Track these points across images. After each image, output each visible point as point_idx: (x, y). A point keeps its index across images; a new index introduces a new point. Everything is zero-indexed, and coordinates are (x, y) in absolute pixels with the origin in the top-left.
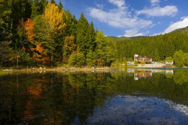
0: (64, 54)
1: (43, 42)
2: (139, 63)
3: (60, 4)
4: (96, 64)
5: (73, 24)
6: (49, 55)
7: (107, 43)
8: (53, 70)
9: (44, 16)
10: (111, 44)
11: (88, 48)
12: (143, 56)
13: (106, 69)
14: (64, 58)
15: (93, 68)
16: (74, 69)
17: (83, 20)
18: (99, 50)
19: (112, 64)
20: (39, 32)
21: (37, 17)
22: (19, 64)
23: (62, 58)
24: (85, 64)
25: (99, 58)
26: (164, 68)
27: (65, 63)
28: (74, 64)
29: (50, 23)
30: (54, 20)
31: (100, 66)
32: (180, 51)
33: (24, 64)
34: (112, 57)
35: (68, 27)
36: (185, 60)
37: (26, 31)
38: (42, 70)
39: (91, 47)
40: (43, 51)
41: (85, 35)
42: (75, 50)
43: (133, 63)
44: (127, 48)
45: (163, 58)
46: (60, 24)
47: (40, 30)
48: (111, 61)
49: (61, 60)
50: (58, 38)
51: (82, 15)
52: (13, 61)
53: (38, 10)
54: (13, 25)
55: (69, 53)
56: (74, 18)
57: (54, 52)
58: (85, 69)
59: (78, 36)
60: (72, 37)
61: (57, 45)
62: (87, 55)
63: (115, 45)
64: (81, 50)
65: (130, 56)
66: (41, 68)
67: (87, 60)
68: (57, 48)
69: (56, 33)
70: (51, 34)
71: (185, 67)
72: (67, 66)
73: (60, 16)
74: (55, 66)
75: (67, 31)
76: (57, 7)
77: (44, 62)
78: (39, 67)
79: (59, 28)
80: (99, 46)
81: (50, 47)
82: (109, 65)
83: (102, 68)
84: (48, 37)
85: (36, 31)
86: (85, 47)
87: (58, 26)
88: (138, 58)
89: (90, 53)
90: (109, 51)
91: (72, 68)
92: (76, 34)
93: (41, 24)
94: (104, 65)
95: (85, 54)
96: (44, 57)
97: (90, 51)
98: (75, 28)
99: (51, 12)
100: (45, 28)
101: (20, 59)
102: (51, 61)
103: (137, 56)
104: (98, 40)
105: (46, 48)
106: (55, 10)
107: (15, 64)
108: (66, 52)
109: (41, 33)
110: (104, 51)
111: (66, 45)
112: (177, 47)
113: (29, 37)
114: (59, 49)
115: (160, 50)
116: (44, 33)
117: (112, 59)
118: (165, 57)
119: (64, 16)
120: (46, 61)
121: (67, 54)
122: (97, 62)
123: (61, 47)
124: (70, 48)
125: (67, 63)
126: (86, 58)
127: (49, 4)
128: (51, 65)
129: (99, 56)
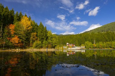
0: (31, 42)
1: (20, 36)
2: (69, 47)
3: (30, 17)
4: (47, 47)
5: (36, 27)
6: (22, 42)
7: (53, 37)
8: (24, 50)
9: (21, 22)
10: (55, 37)
11: (44, 39)
12: (71, 44)
13: (53, 50)
14: (31, 44)
15: (46, 49)
16: (36, 50)
17: (41, 25)
18: (49, 40)
19: (56, 47)
20: (17, 30)
21: (17, 23)
22: (5, 47)
23: (29, 44)
24: (42, 47)
25: (49, 44)
26: (81, 49)
27: (31, 47)
28: (36, 47)
29: (24, 26)
30: (26, 24)
31: (50, 48)
32: (88, 41)
33: (8, 47)
34: (56, 43)
35: (33, 28)
36: (90, 46)
37: (10, 30)
38: (18, 50)
39: (45, 39)
40: (19, 40)
41: (42, 32)
42: (36, 40)
43: (66, 47)
44: (63, 39)
45: (80, 45)
46: (29, 27)
47: (18, 29)
48: (55, 46)
49: (29, 45)
50: (28, 34)
51: (41, 23)
52: (1, 46)
53: (18, 19)
54: (3, 26)
55: (34, 41)
56: (37, 24)
57: (25, 41)
58: (42, 50)
59: (38, 33)
60: (35, 33)
61: (27, 37)
62: (43, 43)
63: (57, 38)
64: (40, 40)
65: (64, 44)
66: (17, 49)
67: (43, 45)
68: (27, 39)
69: (27, 31)
70: (24, 31)
71: (90, 49)
72: (32, 48)
73: (29, 23)
74: (25, 48)
75: (33, 30)
76: (28, 18)
77: (19, 46)
78: (16, 49)
79: (29, 29)
80: (49, 38)
81: (23, 38)
82: (54, 47)
83: (50, 49)
84: (22, 33)
85: (15, 30)
86: (42, 39)
87: (28, 28)
88: (68, 45)
89: (44, 42)
90: (54, 41)
91: (35, 49)
92: (37, 32)
93: (18, 26)
94: (51, 48)
95: (42, 42)
96: (20, 43)
97: (45, 41)
98: (37, 29)
99: (25, 20)
100: (21, 28)
101: (5, 44)
102: (23, 46)
103: (68, 43)
104: (48, 35)
105: (21, 38)
106: (27, 20)
107: (2, 47)
108: (32, 41)
109: (18, 31)
110: (52, 40)
111: (32, 38)
112: (86, 40)
113: (11, 33)
114: (28, 39)
115: (78, 41)
116: (20, 31)
117: (55, 45)
118: (81, 44)
119: (31, 23)
120: (21, 46)
121: (32, 42)
122: (48, 46)
123: (29, 38)
124: (34, 39)
125: (32, 47)
126: (42, 44)
127: (24, 16)
128: (23, 48)
129: (49, 43)
